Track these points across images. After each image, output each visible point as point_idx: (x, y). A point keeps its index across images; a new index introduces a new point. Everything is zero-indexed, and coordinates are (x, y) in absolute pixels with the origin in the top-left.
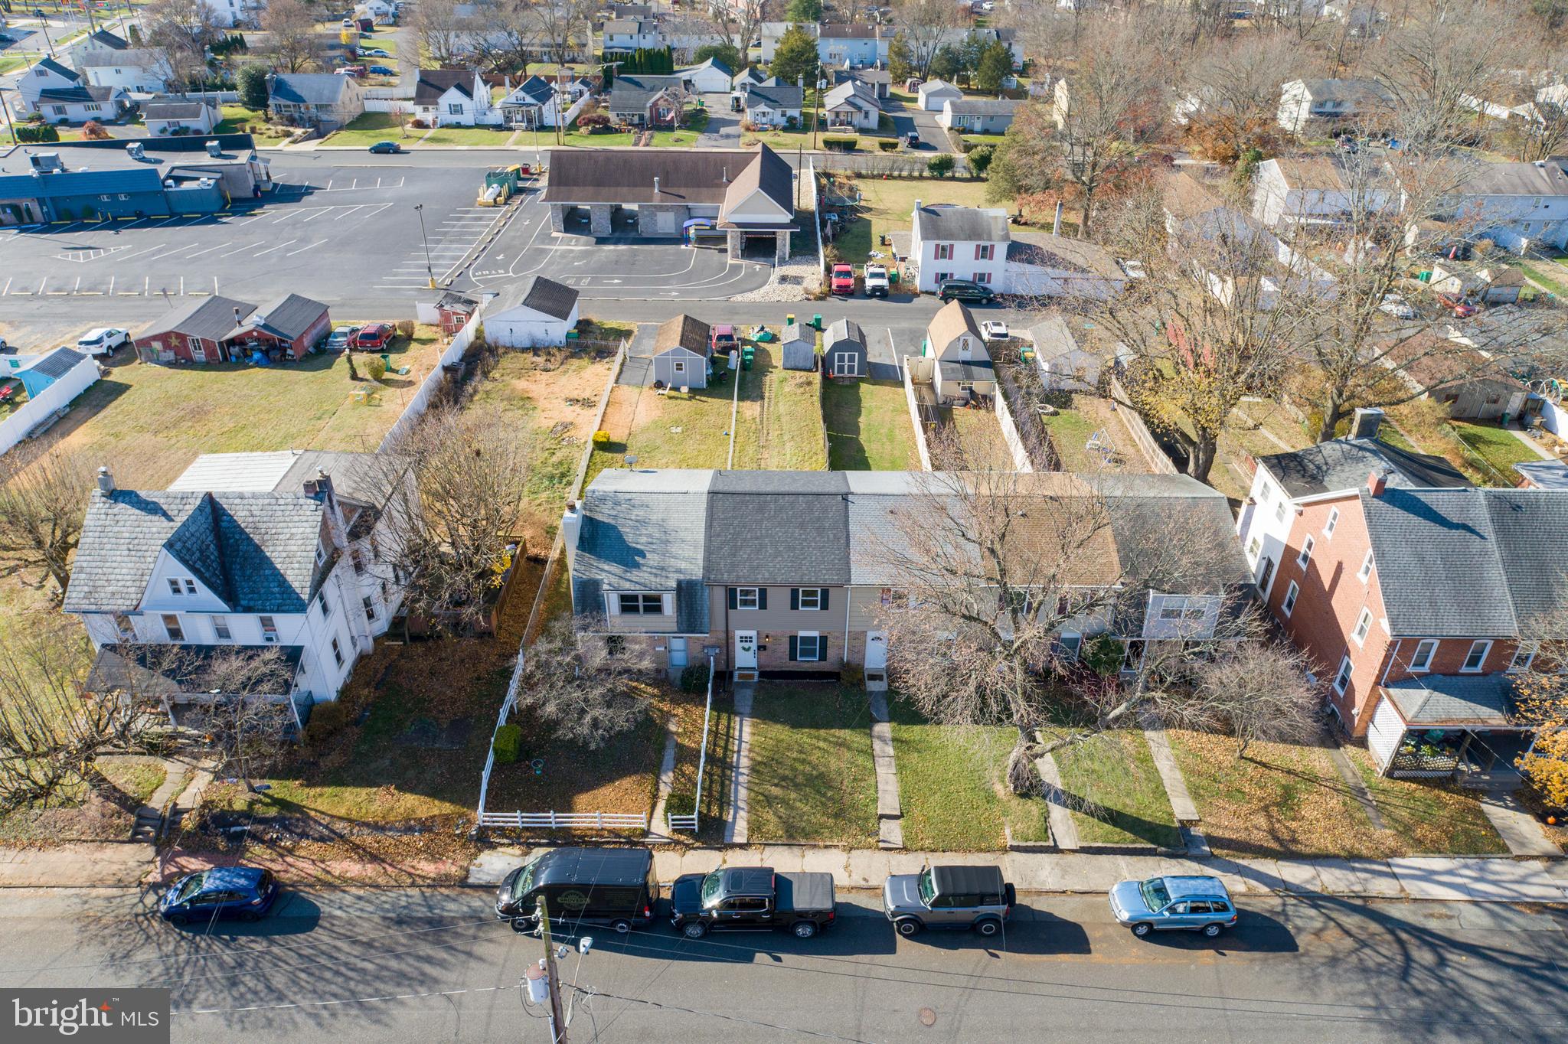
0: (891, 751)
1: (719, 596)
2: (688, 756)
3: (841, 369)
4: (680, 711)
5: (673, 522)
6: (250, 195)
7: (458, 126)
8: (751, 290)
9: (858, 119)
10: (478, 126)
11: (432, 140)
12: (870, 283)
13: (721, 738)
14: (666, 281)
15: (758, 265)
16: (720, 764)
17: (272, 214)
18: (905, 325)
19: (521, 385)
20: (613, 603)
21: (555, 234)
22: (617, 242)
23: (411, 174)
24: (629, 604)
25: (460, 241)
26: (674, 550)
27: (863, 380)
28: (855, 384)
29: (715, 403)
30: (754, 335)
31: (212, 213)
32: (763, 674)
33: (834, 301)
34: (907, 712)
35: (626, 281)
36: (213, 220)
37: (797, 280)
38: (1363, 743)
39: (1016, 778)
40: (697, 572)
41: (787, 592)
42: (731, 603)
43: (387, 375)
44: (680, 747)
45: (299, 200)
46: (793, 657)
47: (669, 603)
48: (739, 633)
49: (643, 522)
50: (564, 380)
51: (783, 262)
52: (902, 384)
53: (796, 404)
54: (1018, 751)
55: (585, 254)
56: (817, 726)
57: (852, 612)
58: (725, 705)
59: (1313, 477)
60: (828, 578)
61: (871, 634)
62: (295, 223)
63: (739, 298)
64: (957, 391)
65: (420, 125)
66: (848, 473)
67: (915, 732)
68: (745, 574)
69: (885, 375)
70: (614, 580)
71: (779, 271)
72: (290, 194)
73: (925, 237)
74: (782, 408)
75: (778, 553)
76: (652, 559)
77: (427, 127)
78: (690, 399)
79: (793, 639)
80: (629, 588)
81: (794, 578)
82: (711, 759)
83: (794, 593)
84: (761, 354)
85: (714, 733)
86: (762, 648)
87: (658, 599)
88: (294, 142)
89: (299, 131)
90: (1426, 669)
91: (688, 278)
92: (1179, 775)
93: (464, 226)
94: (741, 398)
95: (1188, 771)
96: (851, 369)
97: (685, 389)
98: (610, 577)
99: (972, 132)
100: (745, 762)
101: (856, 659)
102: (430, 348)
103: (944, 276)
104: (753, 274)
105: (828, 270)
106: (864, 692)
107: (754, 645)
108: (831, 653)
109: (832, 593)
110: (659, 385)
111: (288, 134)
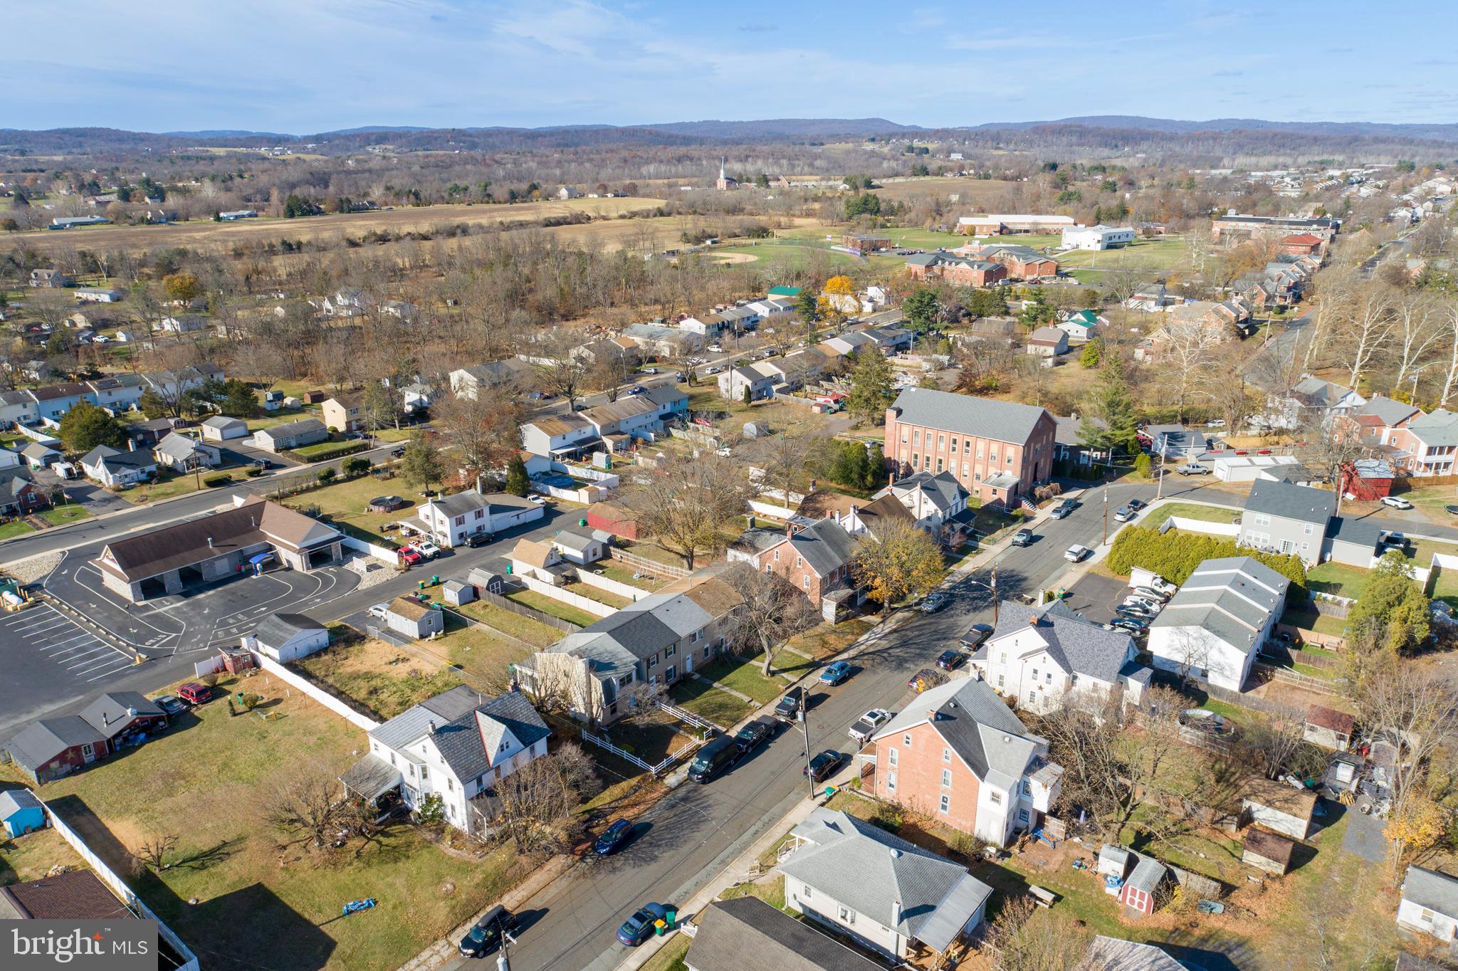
0: (727, 688)
1: (646, 662)
5: (609, 649)
8: (359, 581)
12: (428, 552)
14: (295, 597)
15: (333, 568)
20: (617, 685)
21: (139, 603)
24: (622, 682)
26: (621, 655)
35: (270, 607)
38: (823, 620)
40: (634, 660)
42: (649, 666)
43: (259, 702)
49: (600, 654)
51: (343, 562)
52: (524, 589)
53: (496, 615)
60: (674, 639)
64: (561, 579)
68: (649, 652)
70: (614, 677)
71: (356, 566)
73: (445, 518)
74: (494, 619)
75: (651, 640)
76: (617, 663)
78: (446, 635)
80: (619, 676)
81: (665, 645)
91: (303, 591)
92: (797, 650)
97: (441, 632)
98: (611, 676)
99: (291, 447)
102: (243, 683)
103: (464, 534)
104: (337, 574)
105: (398, 552)
110: (423, 636)
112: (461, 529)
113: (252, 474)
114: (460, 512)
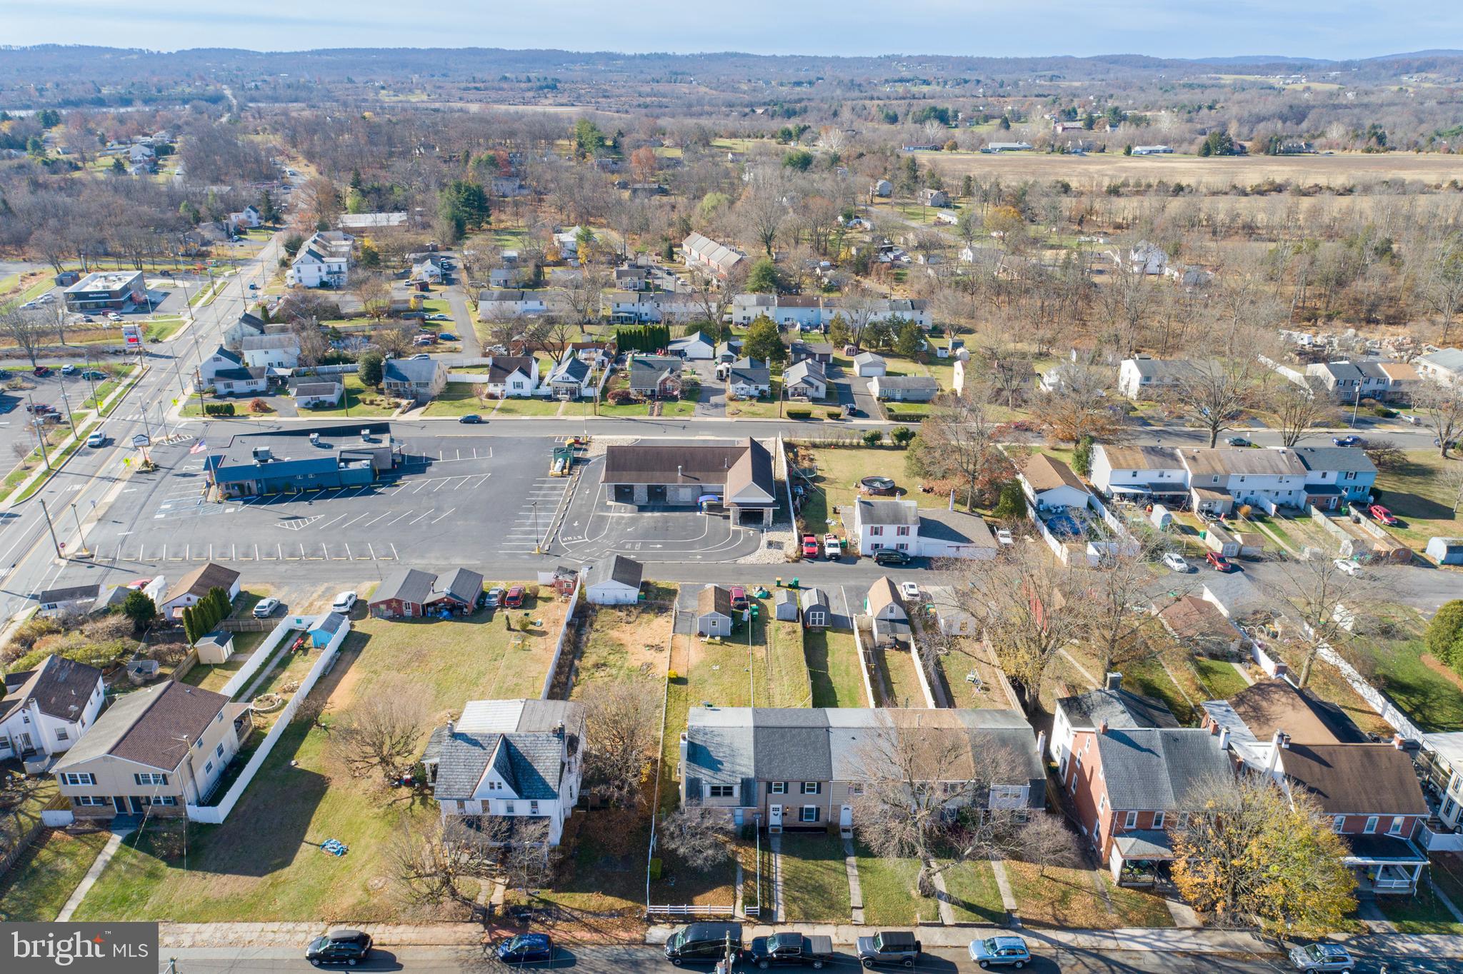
0: (856, 872)
1: (763, 786)
2: (748, 875)
3: (814, 622)
4: (741, 850)
5: (736, 745)
6: (389, 466)
7: (519, 397)
8: (749, 554)
9: (811, 392)
10: (534, 397)
11: (502, 410)
12: (829, 551)
13: (766, 866)
14: (691, 546)
15: (750, 531)
16: (767, 881)
17: (409, 483)
18: (852, 583)
19: (614, 634)
20: (707, 791)
21: (609, 503)
22: (652, 510)
23: (498, 444)
24: (715, 791)
25: (546, 510)
26: (738, 761)
27: (827, 629)
28: (822, 633)
29: (737, 648)
30: (755, 593)
31: (368, 484)
32: (785, 829)
33: (805, 563)
34: (865, 851)
35: (665, 546)
36: (370, 492)
37: (779, 545)
38: (1107, 867)
39: (922, 886)
40: (752, 774)
41: (799, 785)
42: (769, 790)
43: (531, 627)
44: (745, 871)
45: (424, 472)
46: (801, 819)
47: (737, 791)
48: (772, 806)
49: (720, 745)
50: (640, 630)
51: (769, 529)
52: (852, 632)
53: (787, 647)
54: (922, 871)
55: (633, 521)
56: (815, 858)
57: (833, 796)
58: (766, 848)
59: (1085, 713)
60: (822, 777)
61: (843, 807)
62: (428, 493)
63: (742, 561)
64: (887, 639)
65: (492, 397)
66: (828, 710)
67: (868, 862)
68: (775, 775)
69: (841, 624)
70: (709, 779)
71: (767, 537)
72: (416, 465)
73: (864, 522)
74: (779, 651)
75: (793, 763)
76: (727, 766)
77: (496, 398)
78: (722, 644)
79: (801, 809)
80: (716, 783)
81: (803, 778)
82: (762, 877)
83: (803, 785)
84: (762, 608)
85: (762, 863)
86: (784, 814)
87: (731, 788)
88: (403, 412)
89: (404, 402)
90: (1134, 827)
91: (705, 543)
92: (1008, 885)
93: (545, 496)
94: (753, 644)
95: (1013, 883)
96: (820, 622)
97: (718, 638)
98: (707, 778)
99: (894, 400)
100: (779, 879)
101: (835, 821)
102: (551, 605)
103: (877, 546)
104: (748, 539)
105: (800, 540)
106: (840, 839)
107: (780, 813)
108: (822, 817)
109: (823, 786)
110: (702, 634)
111: (397, 406)
112: (876, 539)
113: (831, 416)
114: (880, 521)
